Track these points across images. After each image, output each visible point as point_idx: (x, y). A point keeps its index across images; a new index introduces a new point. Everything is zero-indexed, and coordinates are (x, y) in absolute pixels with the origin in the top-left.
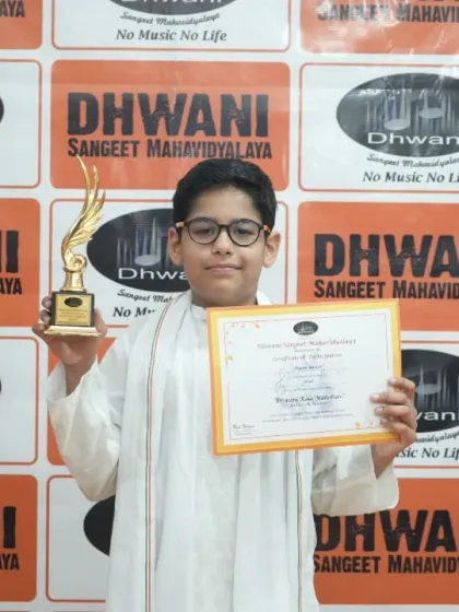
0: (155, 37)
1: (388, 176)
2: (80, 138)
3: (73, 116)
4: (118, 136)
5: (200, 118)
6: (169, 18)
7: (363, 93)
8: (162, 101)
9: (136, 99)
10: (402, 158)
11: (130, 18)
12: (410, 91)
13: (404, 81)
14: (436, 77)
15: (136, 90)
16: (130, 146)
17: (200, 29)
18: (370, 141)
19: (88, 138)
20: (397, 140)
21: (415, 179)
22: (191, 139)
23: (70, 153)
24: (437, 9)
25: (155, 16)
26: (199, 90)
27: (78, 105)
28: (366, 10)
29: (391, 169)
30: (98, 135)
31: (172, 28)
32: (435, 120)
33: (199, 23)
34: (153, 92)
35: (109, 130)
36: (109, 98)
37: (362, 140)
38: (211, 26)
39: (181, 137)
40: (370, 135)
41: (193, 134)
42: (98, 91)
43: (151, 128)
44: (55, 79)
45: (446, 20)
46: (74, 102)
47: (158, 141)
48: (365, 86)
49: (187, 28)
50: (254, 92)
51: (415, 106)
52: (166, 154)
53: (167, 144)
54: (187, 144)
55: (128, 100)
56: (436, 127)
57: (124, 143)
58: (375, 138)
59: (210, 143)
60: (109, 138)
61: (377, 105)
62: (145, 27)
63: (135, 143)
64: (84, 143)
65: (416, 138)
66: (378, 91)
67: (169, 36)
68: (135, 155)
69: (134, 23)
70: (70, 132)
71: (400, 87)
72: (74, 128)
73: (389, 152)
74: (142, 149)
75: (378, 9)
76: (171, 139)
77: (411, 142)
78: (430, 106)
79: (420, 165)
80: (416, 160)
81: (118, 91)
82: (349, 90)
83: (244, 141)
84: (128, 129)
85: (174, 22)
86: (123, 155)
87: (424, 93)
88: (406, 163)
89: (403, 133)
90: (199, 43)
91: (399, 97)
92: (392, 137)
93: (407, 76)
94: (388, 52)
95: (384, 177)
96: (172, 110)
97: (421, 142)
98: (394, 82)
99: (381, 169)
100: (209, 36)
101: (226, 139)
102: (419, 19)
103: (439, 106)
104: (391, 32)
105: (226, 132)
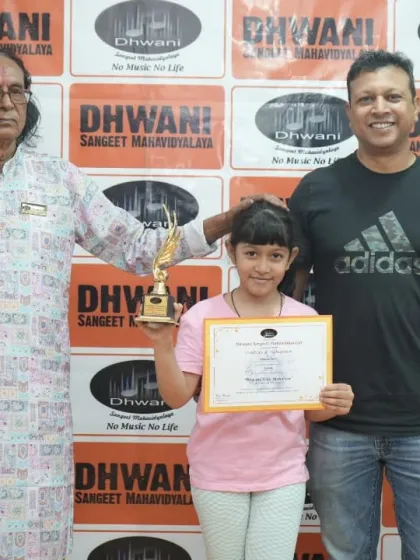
0: (137, 69)
1: (288, 160)
2: (88, 134)
3: (84, 120)
4: (113, 133)
5: (166, 122)
6: (146, 56)
7: (272, 105)
8: (142, 111)
9: (125, 109)
10: (297, 149)
11: (121, 56)
12: (302, 104)
13: (299, 98)
14: (320, 95)
15: (124, 103)
16: (121, 140)
17: (166, 63)
18: (277, 137)
19: (94, 134)
20: (294, 137)
21: (306, 162)
22: (160, 135)
23: (82, 144)
24: (321, 50)
25: (137, 55)
26: (166, 103)
27: (87, 113)
28: (275, 51)
29: (291, 156)
30: (100, 133)
31: (149, 63)
32: (319, 124)
33: (166, 60)
34: (135, 104)
35: (107, 129)
36: (107, 109)
37: (272, 137)
38: (173, 62)
39: (153, 135)
40: (277, 133)
41: (161, 132)
42: (100, 104)
43: (134, 128)
44: (72, 96)
45: (327, 58)
46: (84, 111)
47: (139, 137)
48: (274, 101)
49: (158, 63)
50: (201, 104)
51: (306, 114)
52: (144, 145)
53: (145, 139)
54: (158, 139)
55: (119, 111)
56: (319, 128)
57: (117, 138)
58: (280, 135)
59: (173, 139)
60: (108, 135)
61: (283, 113)
62: (131, 62)
63: (124, 138)
64: (91, 138)
65: (307, 135)
66: (282, 105)
67: (146, 68)
68: (124, 145)
69: (124, 59)
70: (82, 130)
71: (296, 102)
72: (84, 128)
73: (289, 145)
74: (129, 141)
75: (282, 51)
76: (147, 135)
77: (304, 138)
78: (317, 114)
79: (310, 153)
80: (307, 149)
81: (113, 104)
82: (263, 103)
83: (195, 137)
84: (119, 129)
85: (149, 59)
86: (116, 146)
87: (313, 105)
88: (300, 151)
89: (299, 132)
90: (166, 73)
91: (295, 109)
92: (291, 134)
93: (302, 95)
94: (289, 78)
95: (286, 160)
96: (148, 116)
97: (310, 138)
98: (293, 99)
99: (284, 156)
100: (172, 68)
101: (184, 136)
102: (309, 57)
103: (322, 114)
104: (290, 66)
105: (183, 131)
